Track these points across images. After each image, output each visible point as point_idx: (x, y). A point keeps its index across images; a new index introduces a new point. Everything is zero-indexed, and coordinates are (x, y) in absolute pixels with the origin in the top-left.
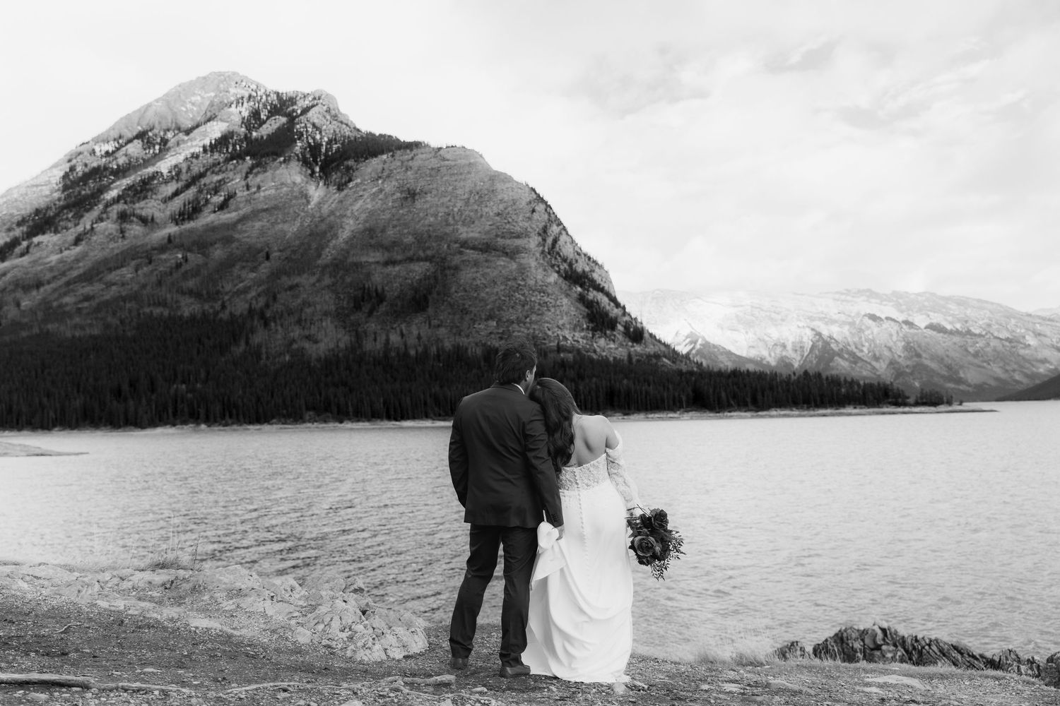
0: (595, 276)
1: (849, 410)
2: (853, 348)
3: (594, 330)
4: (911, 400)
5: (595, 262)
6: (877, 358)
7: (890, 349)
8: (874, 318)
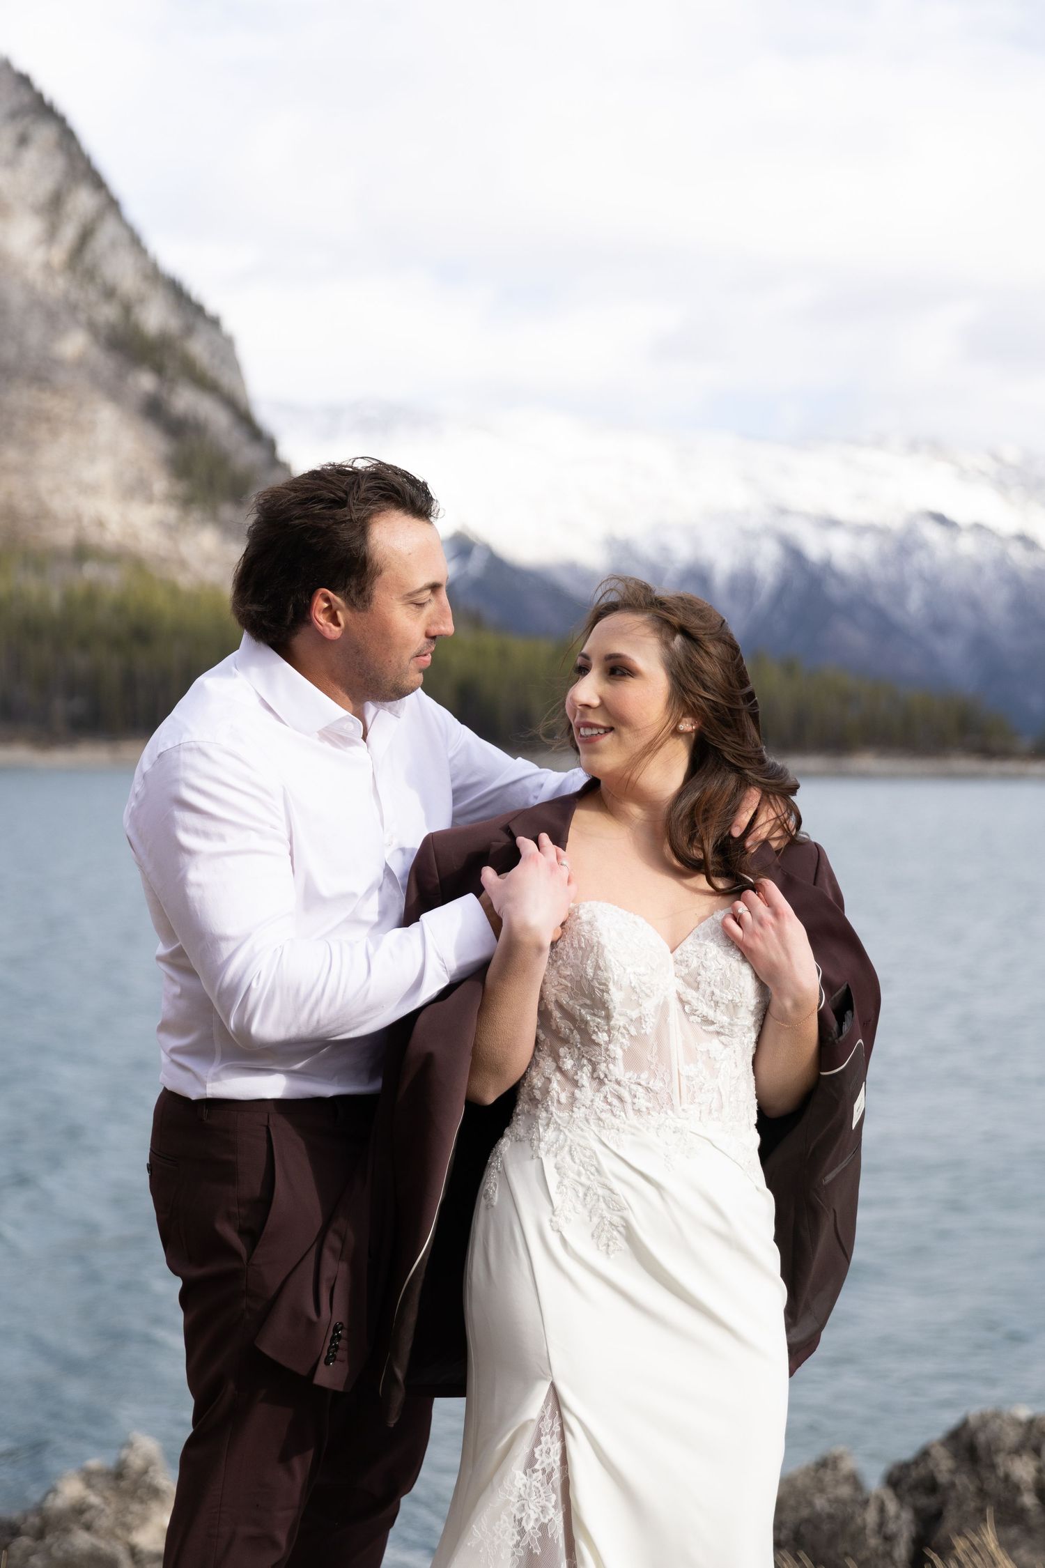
0: (198, 348)
1: (866, 761)
2: (881, 598)
3: (186, 503)
4: (1025, 743)
5: (199, 310)
6: (941, 627)
7: (974, 605)
8: (940, 519)
